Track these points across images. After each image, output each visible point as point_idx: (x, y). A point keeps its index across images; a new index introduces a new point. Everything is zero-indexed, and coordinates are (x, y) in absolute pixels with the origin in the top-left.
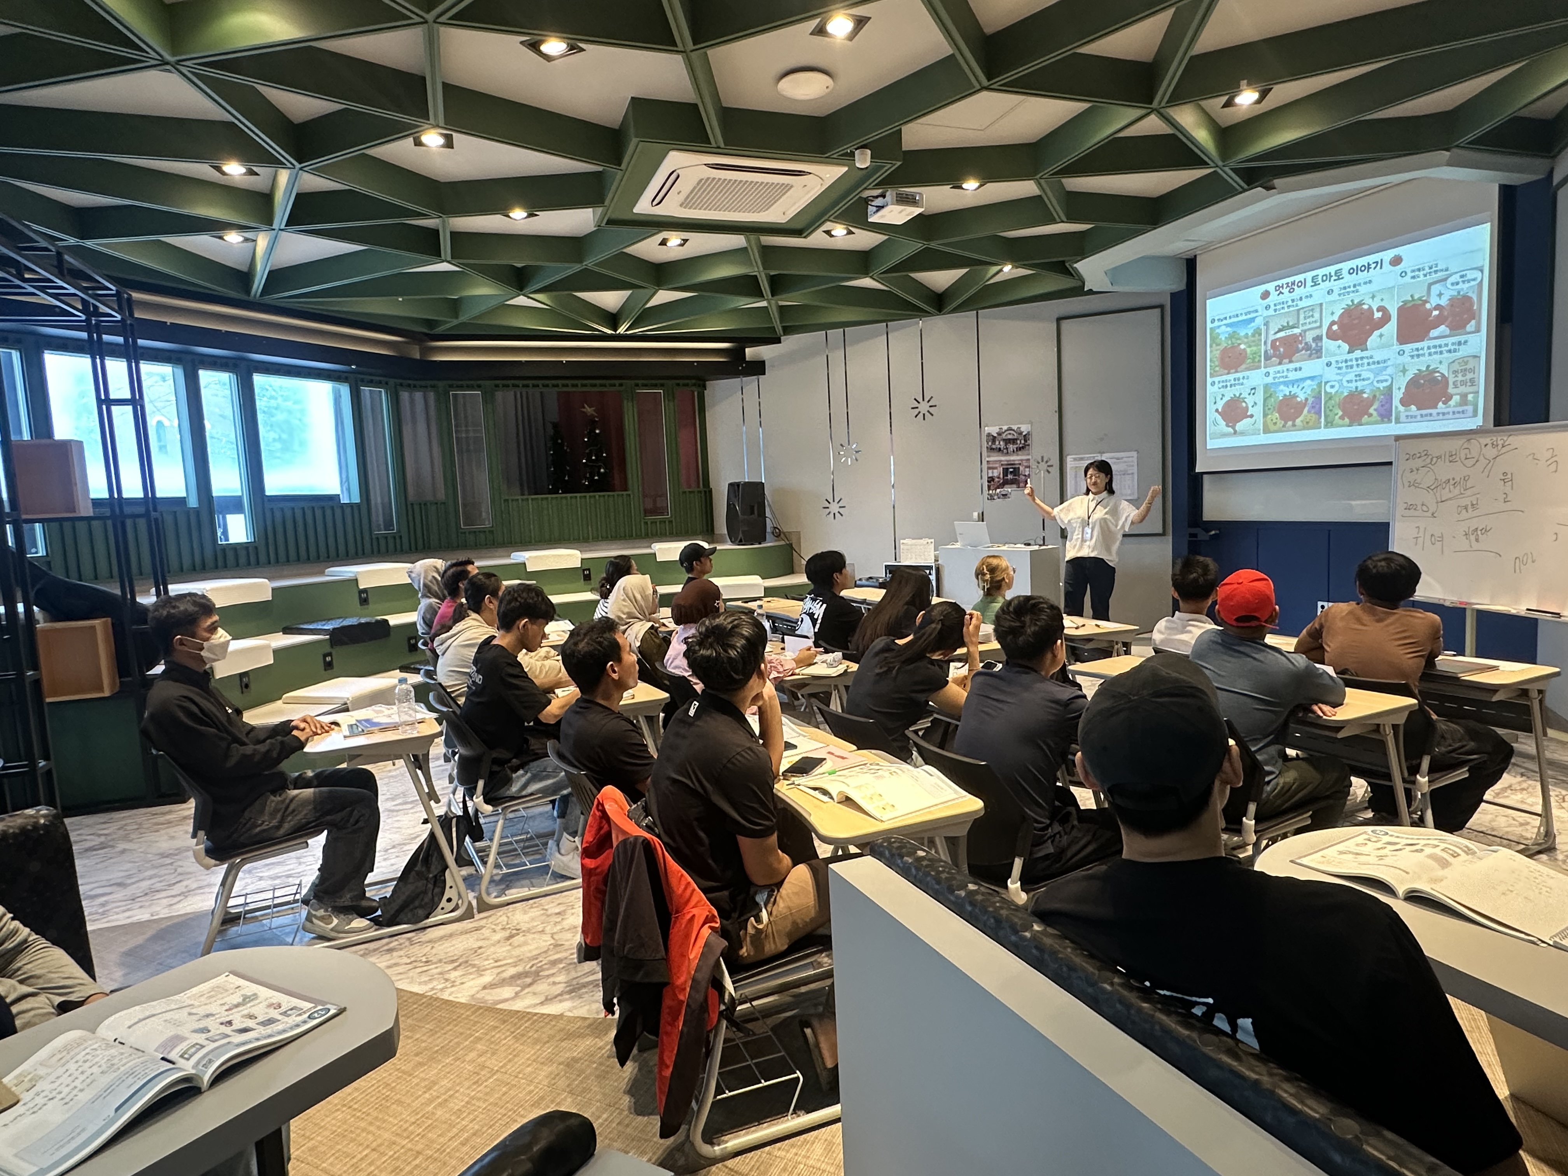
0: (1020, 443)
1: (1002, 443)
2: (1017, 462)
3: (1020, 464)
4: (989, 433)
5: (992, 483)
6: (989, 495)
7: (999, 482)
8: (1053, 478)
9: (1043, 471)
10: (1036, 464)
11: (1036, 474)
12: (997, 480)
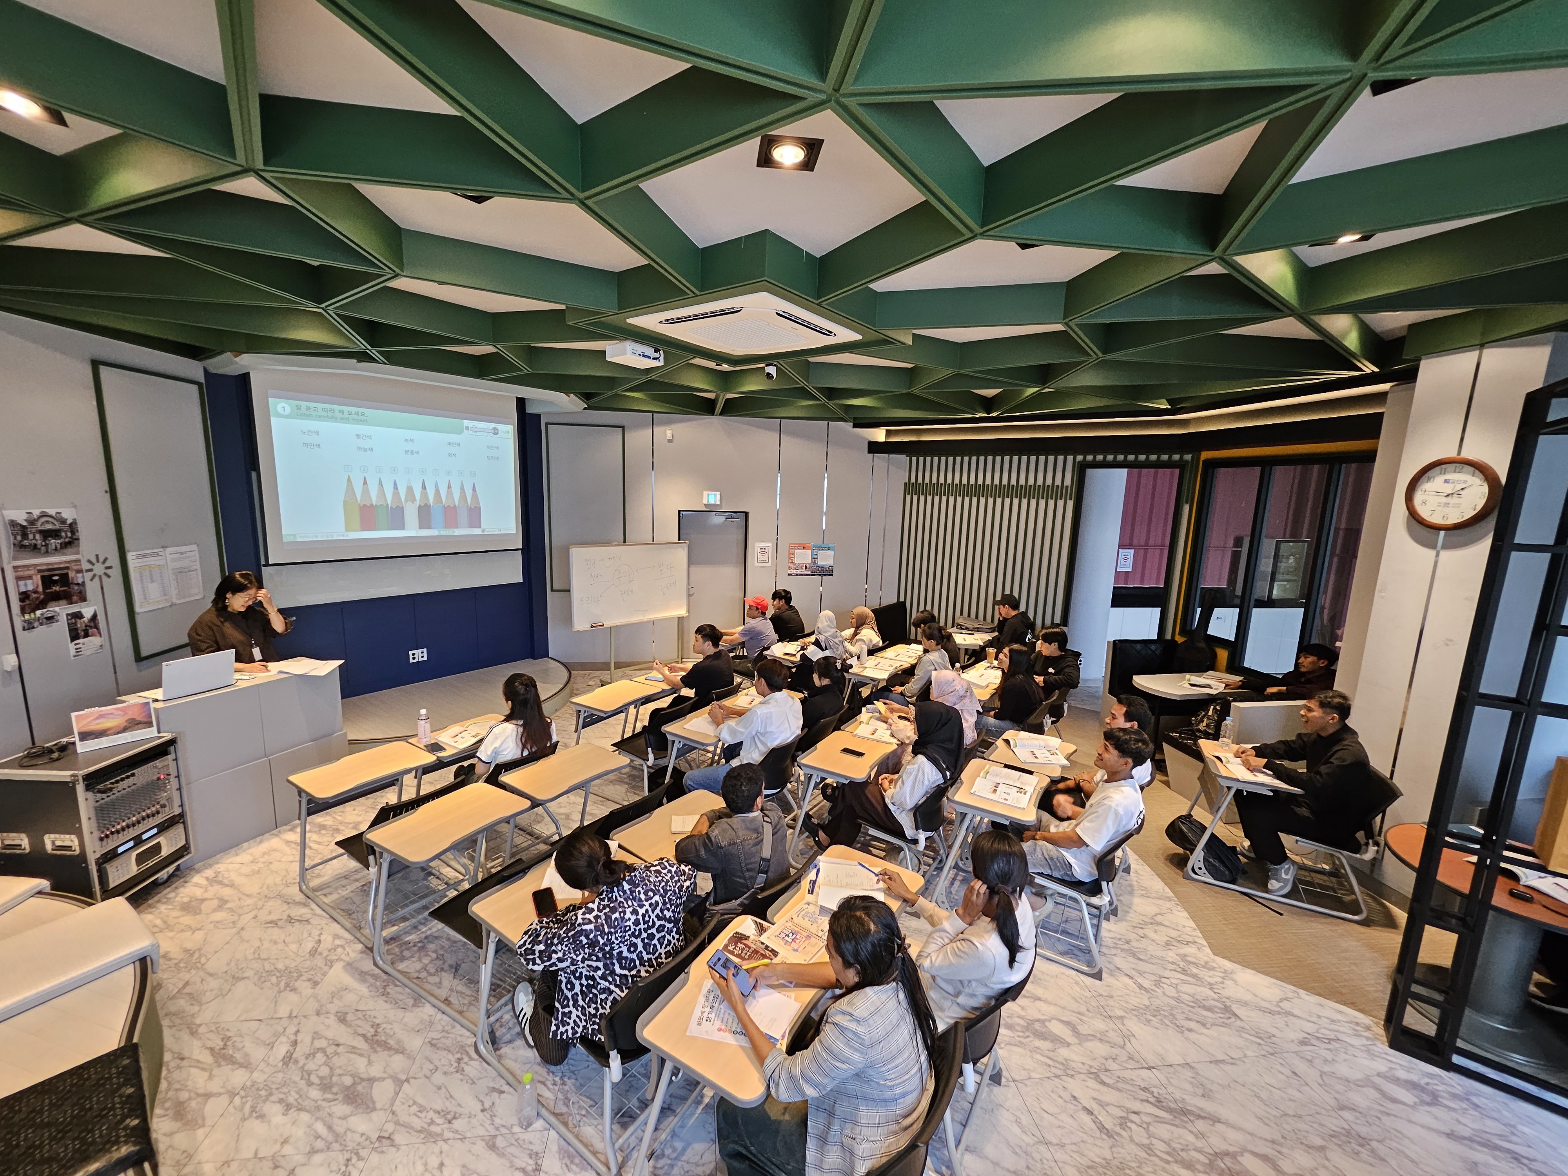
0: (66, 535)
1: (38, 536)
2: (62, 566)
3: (68, 568)
4: (12, 521)
5: (28, 602)
6: (25, 621)
7: (37, 598)
8: (115, 584)
9: (100, 577)
10: (90, 567)
11: (92, 580)
12: (34, 595)
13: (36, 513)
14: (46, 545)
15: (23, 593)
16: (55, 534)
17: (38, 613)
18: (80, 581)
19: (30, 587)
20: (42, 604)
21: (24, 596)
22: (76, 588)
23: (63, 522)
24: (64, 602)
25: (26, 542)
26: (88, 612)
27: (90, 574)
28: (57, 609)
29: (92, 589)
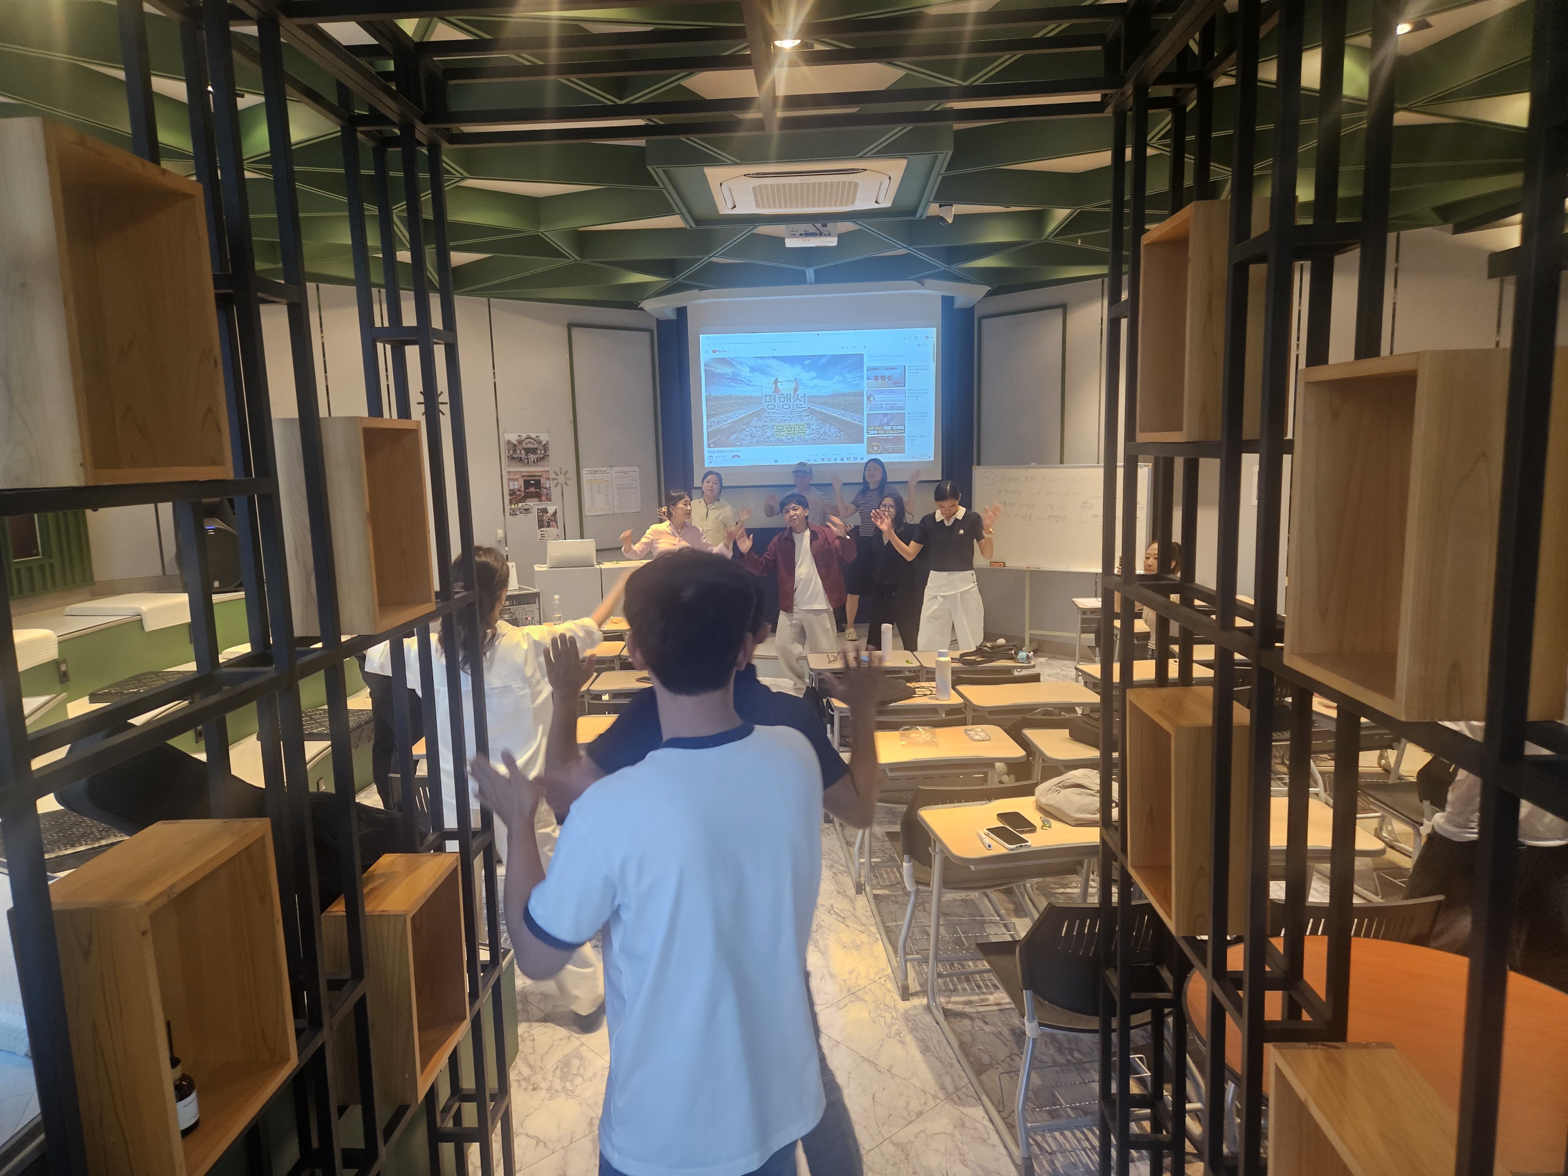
0: (541, 453)
1: (523, 452)
2: (537, 474)
3: (540, 476)
4: (509, 441)
5: (514, 496)
6: (511, 509)
7: (520, 495)
8: (571, 491)
9: (562, 484)
10: (555, 476)
11: (556, 486)
12: (518, 493)
13: (524, 436)
14: (528, 458)
15: (512, 490)
16: (533, 451)
17: (520, 505)
18: (547, 486)
19: (516, 487)
20: (523, 499)
21: (512, 493)
22: (545, 491)
23: (540, 443)
24: (536, 499)
25: (515, 456)
26: (551, 510)
27: (555, 482)
28: (532, 504)
29: (555, 493)
